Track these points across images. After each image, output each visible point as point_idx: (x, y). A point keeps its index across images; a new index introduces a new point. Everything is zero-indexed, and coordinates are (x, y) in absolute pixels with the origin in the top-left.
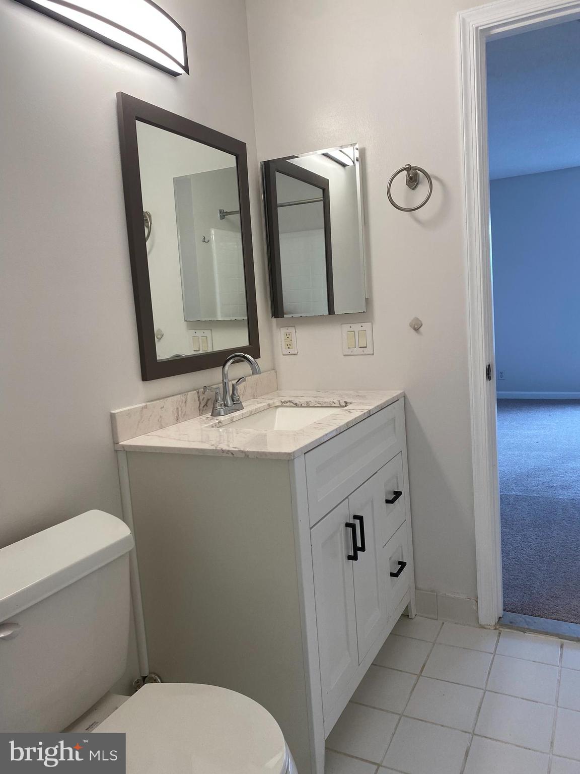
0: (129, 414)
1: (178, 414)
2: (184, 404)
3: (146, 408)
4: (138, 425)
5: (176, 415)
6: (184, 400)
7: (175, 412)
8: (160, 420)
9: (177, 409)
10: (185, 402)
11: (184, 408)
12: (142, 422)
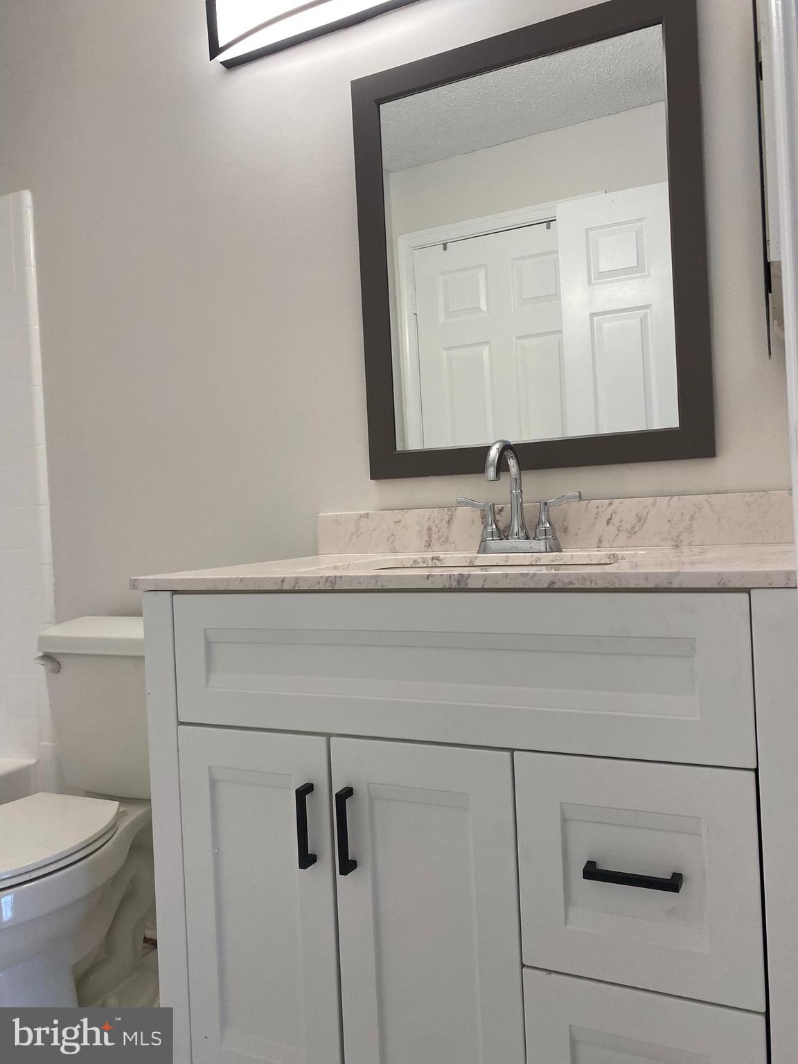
0: (336, 521)
1: (430, 537)
2: (444, 524)
3: (368, 517)
4: (351, 538)
5: (426, 538)
6: (447, 518)
7: (425, 533)
8: (391, 540)
9: (429, 529)
10: (449, 521)
11: (445, 530)
12: (358, 536)
